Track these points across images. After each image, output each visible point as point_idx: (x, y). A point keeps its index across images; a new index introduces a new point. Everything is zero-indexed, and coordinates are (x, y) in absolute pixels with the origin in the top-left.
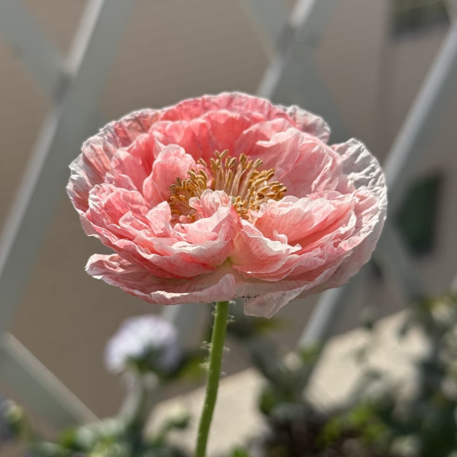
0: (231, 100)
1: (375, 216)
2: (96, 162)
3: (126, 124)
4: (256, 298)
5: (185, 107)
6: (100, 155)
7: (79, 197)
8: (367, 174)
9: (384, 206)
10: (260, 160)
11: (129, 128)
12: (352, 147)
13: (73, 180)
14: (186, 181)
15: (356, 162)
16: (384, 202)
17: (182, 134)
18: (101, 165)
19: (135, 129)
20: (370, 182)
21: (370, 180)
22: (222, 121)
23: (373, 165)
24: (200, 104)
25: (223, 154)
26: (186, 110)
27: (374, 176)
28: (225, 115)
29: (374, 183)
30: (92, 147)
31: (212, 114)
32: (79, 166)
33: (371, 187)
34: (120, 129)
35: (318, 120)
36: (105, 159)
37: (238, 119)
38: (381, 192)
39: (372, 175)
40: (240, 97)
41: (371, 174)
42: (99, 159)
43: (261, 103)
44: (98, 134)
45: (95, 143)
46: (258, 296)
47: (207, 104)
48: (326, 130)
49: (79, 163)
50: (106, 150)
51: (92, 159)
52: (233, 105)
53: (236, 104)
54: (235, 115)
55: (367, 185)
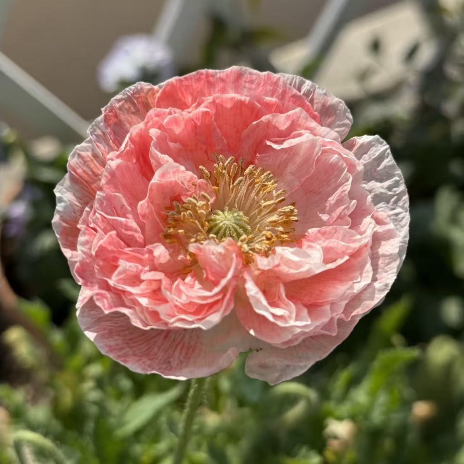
0: (239, 76)
1: (393, 263)
2: (84, 171)
3: (117, 105)
4: (259, 352)
5: (185, 83)
6: (88, 161)
7: (66, 226)
8: (390, 188)
9: (404, 242)
10: (269, 174)
11: (120, 109)
12: (376, 147)
13: (59, 212)
14: (187, 214)
15: (379, 169)
16: (405, 237)
17: (183, 126)
18: (90, 173)
19: (128, 110)
20: (393, 200)
21: (393, 196)
22: (229, 105)
23: (397, 178)
24: (203, 77)
25: (229, 163)
26: (187, 87)
27: (397, 192)
28: (232, 99)
29: (396, 202)
30: (79, 155)
31: (217, 98)
32: (65, 188)
33: (393, 207)
34: (110, 114)
35: (341, 102)
36: (95, 165)
37: (247, 102)
38: (403, 218)
39: (395, 192)
40: (251, 74)
41: (394, 189)
42: (88, 166)
43: (275, 80)
44: (85, 141)
45: (83, 151)
46: (261, 349)
47: (211, 79)
48: (348, 118)
49: (65, 185)
50: (95, 156)
51: (80, 169)
52: (242, 82)
53: (246, 82)
54: (244, 98)
55: (388, 202)
